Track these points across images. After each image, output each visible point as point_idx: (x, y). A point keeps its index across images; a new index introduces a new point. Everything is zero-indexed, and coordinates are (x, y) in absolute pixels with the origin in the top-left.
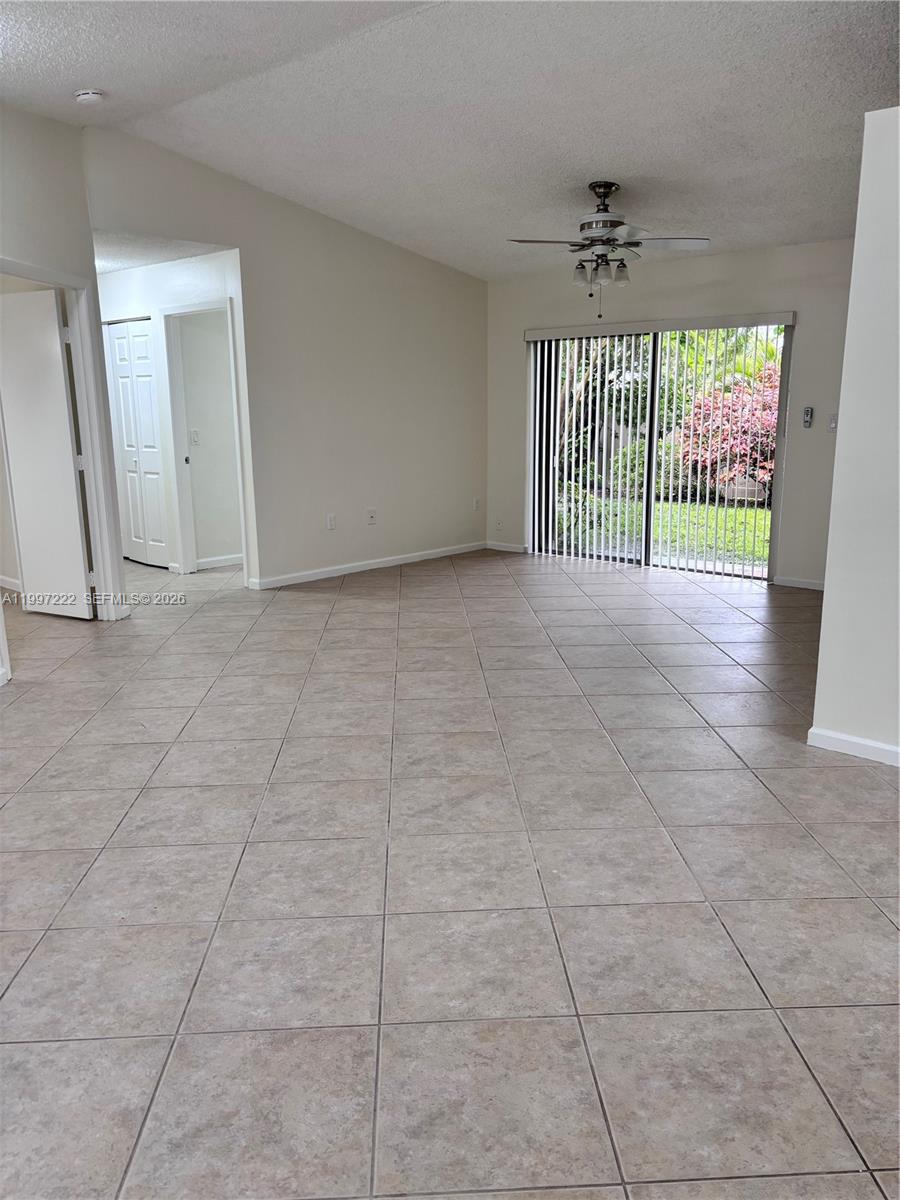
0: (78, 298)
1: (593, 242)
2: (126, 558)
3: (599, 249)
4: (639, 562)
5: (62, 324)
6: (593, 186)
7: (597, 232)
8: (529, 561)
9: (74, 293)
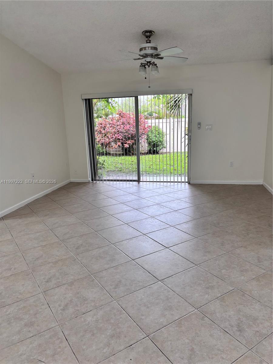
1: (146, 56)
3: (149, 59)
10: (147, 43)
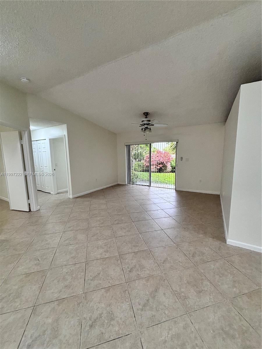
0: (25, 133)
1: (145, 124)
2: (38, 190)
3: (146, 126)
4: (149, 186)
5: (20, 139)
6: (144, 113)
7: (145, 122)
8: (127, 186)
9: (23, 132)
10: (145, 118)
